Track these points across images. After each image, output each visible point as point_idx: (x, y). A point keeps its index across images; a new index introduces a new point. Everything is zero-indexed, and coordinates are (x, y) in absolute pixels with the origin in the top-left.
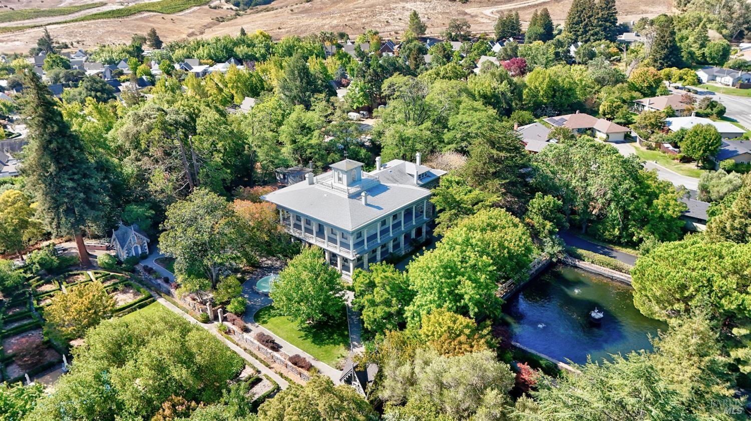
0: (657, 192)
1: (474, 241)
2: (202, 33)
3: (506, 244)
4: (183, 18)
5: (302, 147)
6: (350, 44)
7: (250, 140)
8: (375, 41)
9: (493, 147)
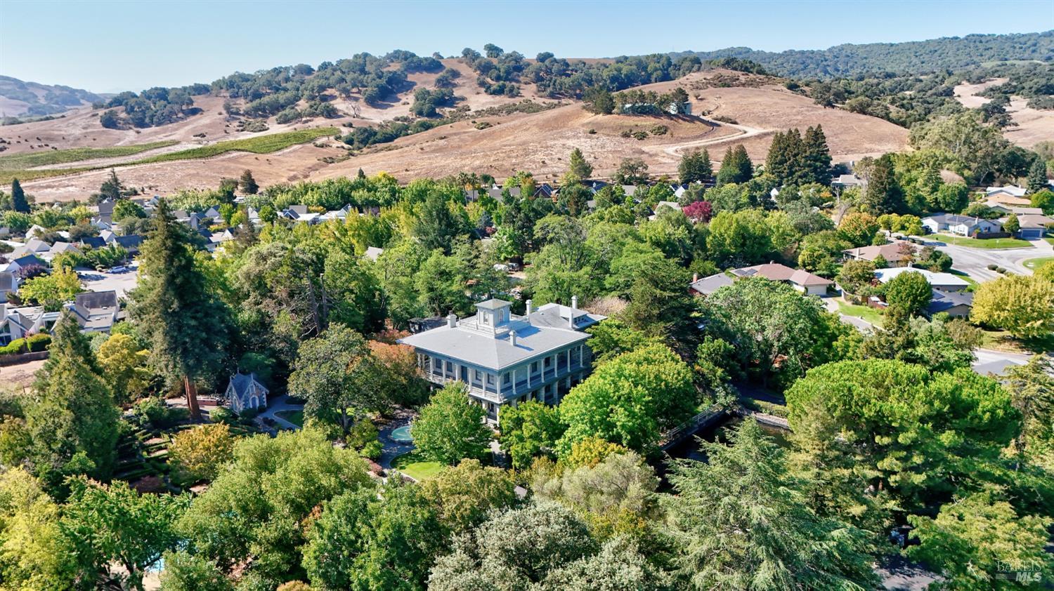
0: (837, 333)
1: (627, 373)
2: (306, 177)
3: (664, 376)
4: (281, 158)
5: (441, 295)
6: (496, 188)
7: (382, 285)
8: (527, 184)
9: (656, 286)
